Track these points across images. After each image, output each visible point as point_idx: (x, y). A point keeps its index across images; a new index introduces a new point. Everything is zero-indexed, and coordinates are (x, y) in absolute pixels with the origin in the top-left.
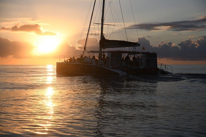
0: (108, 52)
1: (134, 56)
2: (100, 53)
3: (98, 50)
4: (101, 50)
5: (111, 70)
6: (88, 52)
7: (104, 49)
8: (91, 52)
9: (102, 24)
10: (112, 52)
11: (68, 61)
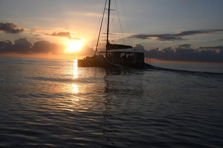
0: (112, 52)
1: (129, 55)
2: (107, 53)
3: (105, 51)
4: (107, 50)
5: (114, 64)
6: (99, 53)
7: (109, 50)
8: (100, 52)
9: (108, 34)
10: (114, 52)
11: (85, 58)
